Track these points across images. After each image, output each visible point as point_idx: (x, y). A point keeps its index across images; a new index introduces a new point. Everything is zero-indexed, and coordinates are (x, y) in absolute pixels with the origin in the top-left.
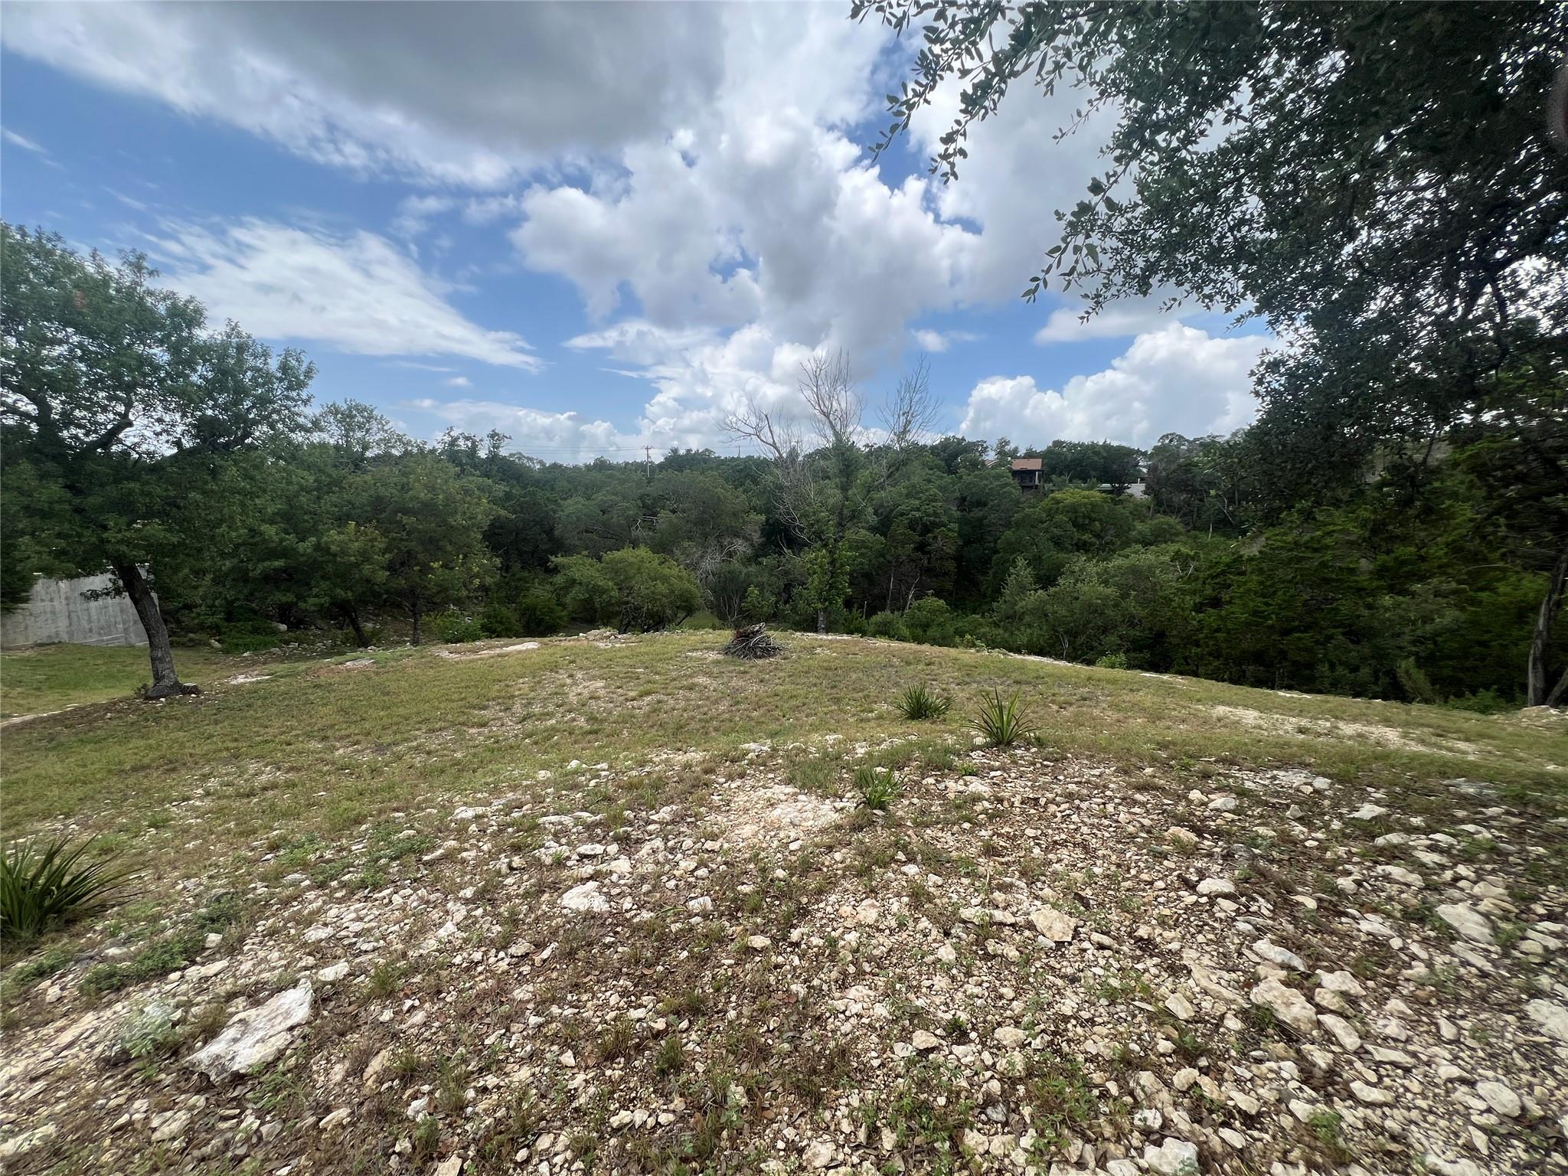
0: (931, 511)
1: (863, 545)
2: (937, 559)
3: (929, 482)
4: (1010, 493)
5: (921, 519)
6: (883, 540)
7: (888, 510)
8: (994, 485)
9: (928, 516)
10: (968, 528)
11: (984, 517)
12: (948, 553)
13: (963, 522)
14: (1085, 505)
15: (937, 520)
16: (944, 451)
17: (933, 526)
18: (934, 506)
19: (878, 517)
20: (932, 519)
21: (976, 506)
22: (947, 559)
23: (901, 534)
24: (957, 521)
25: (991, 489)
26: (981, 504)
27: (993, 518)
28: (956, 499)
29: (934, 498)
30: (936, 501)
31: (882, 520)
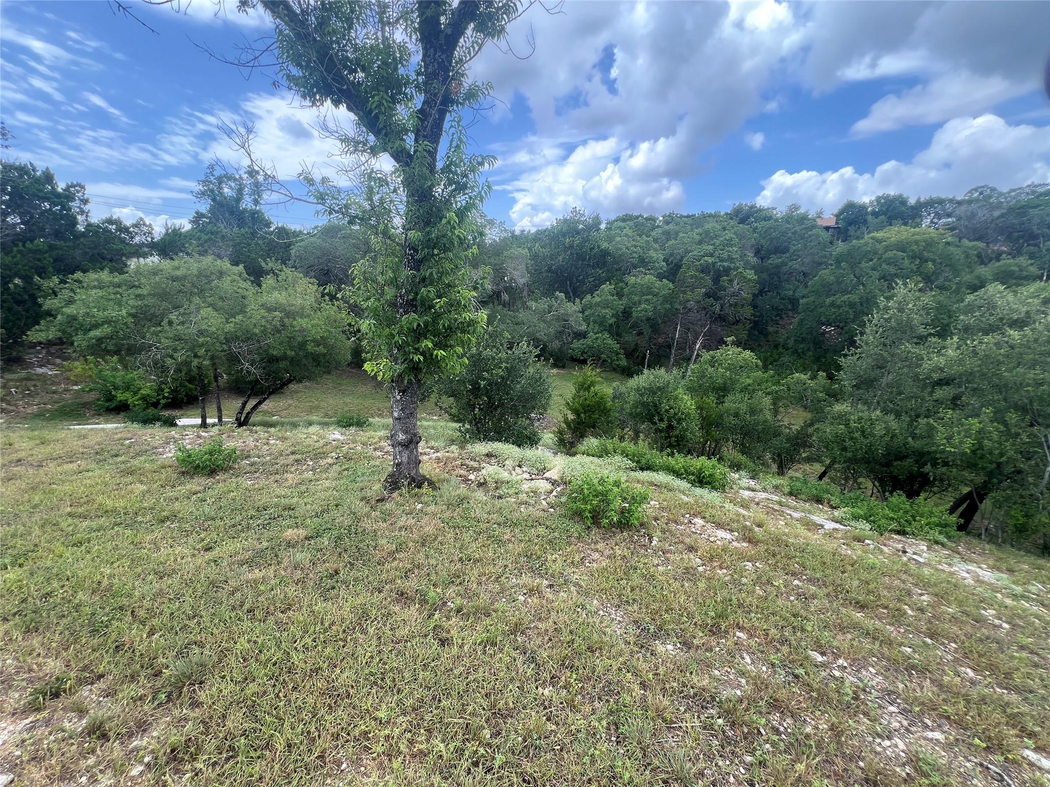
0: (725, 256)
1: (648, 290)
2: (731, 305)
3: (724, 229)
4: (818, 236)
5: (714, 264)
6: (671, 285)
7: (678, 257)
8: (797, 228)
9: (722, 261)
10: (765, 276)
11: (784, 264)
12: (744, 299)
13: (757, 270)
14: (917, 242)
15: (732, 266)
16: (737, 216)
17: (727, 271)
18: (729, 251)
19: (668, 265)
20: (726, 264)
21: (775, 253)
22: (743, 305)
23: (692, 277)
24: (753, 268)
25: (795, 233)
26: (780, 250)
27: (795, 265)
28: (753, 246)
29: (729, 243)
30: (732, 246)
31: (671, 269)
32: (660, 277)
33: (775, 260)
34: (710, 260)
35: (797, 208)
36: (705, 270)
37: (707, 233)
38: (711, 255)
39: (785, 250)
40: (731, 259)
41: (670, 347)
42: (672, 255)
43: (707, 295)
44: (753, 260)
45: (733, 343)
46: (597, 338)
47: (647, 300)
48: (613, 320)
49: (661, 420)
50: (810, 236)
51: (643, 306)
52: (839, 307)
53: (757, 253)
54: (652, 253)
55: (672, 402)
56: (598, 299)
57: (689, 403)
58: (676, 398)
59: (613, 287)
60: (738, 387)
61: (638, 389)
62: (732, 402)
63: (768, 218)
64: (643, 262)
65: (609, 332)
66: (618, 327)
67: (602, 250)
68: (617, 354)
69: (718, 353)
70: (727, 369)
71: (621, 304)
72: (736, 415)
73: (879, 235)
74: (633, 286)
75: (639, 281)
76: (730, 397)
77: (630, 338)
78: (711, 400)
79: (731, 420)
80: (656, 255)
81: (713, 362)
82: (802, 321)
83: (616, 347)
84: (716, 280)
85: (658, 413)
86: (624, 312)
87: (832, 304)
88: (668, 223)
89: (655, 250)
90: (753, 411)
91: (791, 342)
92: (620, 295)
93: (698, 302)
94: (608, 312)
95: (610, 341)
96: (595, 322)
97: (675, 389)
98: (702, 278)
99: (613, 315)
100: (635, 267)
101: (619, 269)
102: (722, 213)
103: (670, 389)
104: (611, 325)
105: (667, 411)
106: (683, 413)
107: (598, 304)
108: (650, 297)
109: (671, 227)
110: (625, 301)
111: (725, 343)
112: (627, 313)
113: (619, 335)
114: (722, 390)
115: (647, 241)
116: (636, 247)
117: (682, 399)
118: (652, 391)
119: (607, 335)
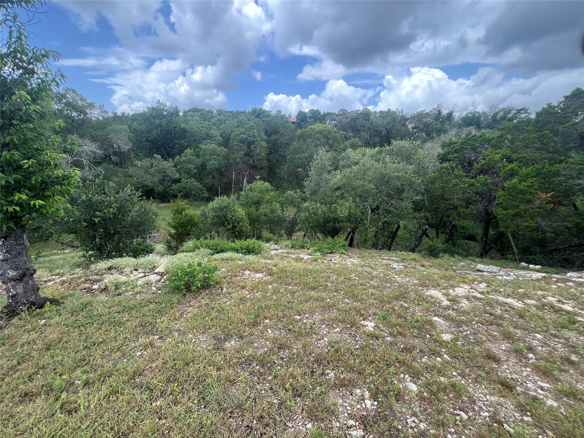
0: (251, 134)
1: (214, 153)
2: (257, 160)
3: (249, 120)
4: (290, 126)
5: (246, 138)
6: (226, 150)
7: (228, 134)
8: (281, 122)
9: (250, 137)
10: (271, 144)
11: (278, 139)
12: (263, 156)
13: (268, 142)
14: (325, 131)
15: (255, 139)
16: (254, 114)
17: (253, 142)
18: (253, 132)
19: (223, 138)
20: (252, 139)
21: (274, 134)
22: (263, 160)
23: (236, 145)
24: (265, 141)
25: (280, 124)
26: (276, 132)
27: (283, 139)
28: (263, 130)
29: (252, 128)
30: (253, 129)
31: (225, 141)
32: (220, 145)
33: (274, 137)
34: (244, 136)
35: (281, 112)
36: (242, 141)
37: (241, 121)
38: (244, 134)
39: (278, 133)
40: (254, 136)
41: (231, 184)
42: (224, 133)
43: (246, 155)
44: (265, 137)
45: (260, 179)
46: (187, 182)
47: (214, 158)
48: (195, 171)
49: (229, 224)
50: (287, 126)
51: (212, 162)
52: (302, 159)
53: (266, 133)
54: (213, 131)
55: (233, 213)
56: (184, 158)
57: (242, 212)
58: (235, 211)
59: (192, 151)
60: (265, 201)
61: (213, 209)
62: (264, 209)
63: (269, 116)
64: (208, 137)
65: (195, 178)
66: (199, 174)
67: (182, 128)
68: (202, 190)
69: (253, 185)
70: (258, 192)
71: (199, 161)
72: (265, 215)
73: (312, 127)
74: (205, 150)
75: (207, 147)
76: (262, 206)
77: (208, 180)
78: (253, 209)
79: (263, 218)
80: (215, 132)
81: (251, 190)
82: (289, 166)
83: (200, 186)
84: (249, 147)
85: (227, 220)
86: (202, 165)
87: (299, 158)
88: (220, 115)
89: (215, 130)
90: (272, 212)
91: (286, 176)
92: (198, 156)
93: (242, 159)
94: (191, 166)
95: (196, 183)
96: (185, 172)
97: (234, 206)
98: (241, 146)
99: (195, 168)
100: (204, 139)
101: (195, 140)
102: (247, 111)
103: (231, 207)
104: (195, 174)
105: (231, 218)
106: (239, 218)
107: (185, 162)
108: (215, 156)
109: (221, 117)
110: (201, 159)
111: (256, 179)
112: (203, 166)
113: (201, 179)
114: (258, 203)
115: (209, 125)
116: (203, 127)
117: (238, 211)
118: (221, 209)
119: (193, 180)
